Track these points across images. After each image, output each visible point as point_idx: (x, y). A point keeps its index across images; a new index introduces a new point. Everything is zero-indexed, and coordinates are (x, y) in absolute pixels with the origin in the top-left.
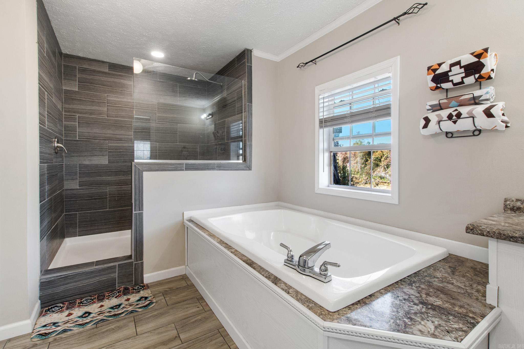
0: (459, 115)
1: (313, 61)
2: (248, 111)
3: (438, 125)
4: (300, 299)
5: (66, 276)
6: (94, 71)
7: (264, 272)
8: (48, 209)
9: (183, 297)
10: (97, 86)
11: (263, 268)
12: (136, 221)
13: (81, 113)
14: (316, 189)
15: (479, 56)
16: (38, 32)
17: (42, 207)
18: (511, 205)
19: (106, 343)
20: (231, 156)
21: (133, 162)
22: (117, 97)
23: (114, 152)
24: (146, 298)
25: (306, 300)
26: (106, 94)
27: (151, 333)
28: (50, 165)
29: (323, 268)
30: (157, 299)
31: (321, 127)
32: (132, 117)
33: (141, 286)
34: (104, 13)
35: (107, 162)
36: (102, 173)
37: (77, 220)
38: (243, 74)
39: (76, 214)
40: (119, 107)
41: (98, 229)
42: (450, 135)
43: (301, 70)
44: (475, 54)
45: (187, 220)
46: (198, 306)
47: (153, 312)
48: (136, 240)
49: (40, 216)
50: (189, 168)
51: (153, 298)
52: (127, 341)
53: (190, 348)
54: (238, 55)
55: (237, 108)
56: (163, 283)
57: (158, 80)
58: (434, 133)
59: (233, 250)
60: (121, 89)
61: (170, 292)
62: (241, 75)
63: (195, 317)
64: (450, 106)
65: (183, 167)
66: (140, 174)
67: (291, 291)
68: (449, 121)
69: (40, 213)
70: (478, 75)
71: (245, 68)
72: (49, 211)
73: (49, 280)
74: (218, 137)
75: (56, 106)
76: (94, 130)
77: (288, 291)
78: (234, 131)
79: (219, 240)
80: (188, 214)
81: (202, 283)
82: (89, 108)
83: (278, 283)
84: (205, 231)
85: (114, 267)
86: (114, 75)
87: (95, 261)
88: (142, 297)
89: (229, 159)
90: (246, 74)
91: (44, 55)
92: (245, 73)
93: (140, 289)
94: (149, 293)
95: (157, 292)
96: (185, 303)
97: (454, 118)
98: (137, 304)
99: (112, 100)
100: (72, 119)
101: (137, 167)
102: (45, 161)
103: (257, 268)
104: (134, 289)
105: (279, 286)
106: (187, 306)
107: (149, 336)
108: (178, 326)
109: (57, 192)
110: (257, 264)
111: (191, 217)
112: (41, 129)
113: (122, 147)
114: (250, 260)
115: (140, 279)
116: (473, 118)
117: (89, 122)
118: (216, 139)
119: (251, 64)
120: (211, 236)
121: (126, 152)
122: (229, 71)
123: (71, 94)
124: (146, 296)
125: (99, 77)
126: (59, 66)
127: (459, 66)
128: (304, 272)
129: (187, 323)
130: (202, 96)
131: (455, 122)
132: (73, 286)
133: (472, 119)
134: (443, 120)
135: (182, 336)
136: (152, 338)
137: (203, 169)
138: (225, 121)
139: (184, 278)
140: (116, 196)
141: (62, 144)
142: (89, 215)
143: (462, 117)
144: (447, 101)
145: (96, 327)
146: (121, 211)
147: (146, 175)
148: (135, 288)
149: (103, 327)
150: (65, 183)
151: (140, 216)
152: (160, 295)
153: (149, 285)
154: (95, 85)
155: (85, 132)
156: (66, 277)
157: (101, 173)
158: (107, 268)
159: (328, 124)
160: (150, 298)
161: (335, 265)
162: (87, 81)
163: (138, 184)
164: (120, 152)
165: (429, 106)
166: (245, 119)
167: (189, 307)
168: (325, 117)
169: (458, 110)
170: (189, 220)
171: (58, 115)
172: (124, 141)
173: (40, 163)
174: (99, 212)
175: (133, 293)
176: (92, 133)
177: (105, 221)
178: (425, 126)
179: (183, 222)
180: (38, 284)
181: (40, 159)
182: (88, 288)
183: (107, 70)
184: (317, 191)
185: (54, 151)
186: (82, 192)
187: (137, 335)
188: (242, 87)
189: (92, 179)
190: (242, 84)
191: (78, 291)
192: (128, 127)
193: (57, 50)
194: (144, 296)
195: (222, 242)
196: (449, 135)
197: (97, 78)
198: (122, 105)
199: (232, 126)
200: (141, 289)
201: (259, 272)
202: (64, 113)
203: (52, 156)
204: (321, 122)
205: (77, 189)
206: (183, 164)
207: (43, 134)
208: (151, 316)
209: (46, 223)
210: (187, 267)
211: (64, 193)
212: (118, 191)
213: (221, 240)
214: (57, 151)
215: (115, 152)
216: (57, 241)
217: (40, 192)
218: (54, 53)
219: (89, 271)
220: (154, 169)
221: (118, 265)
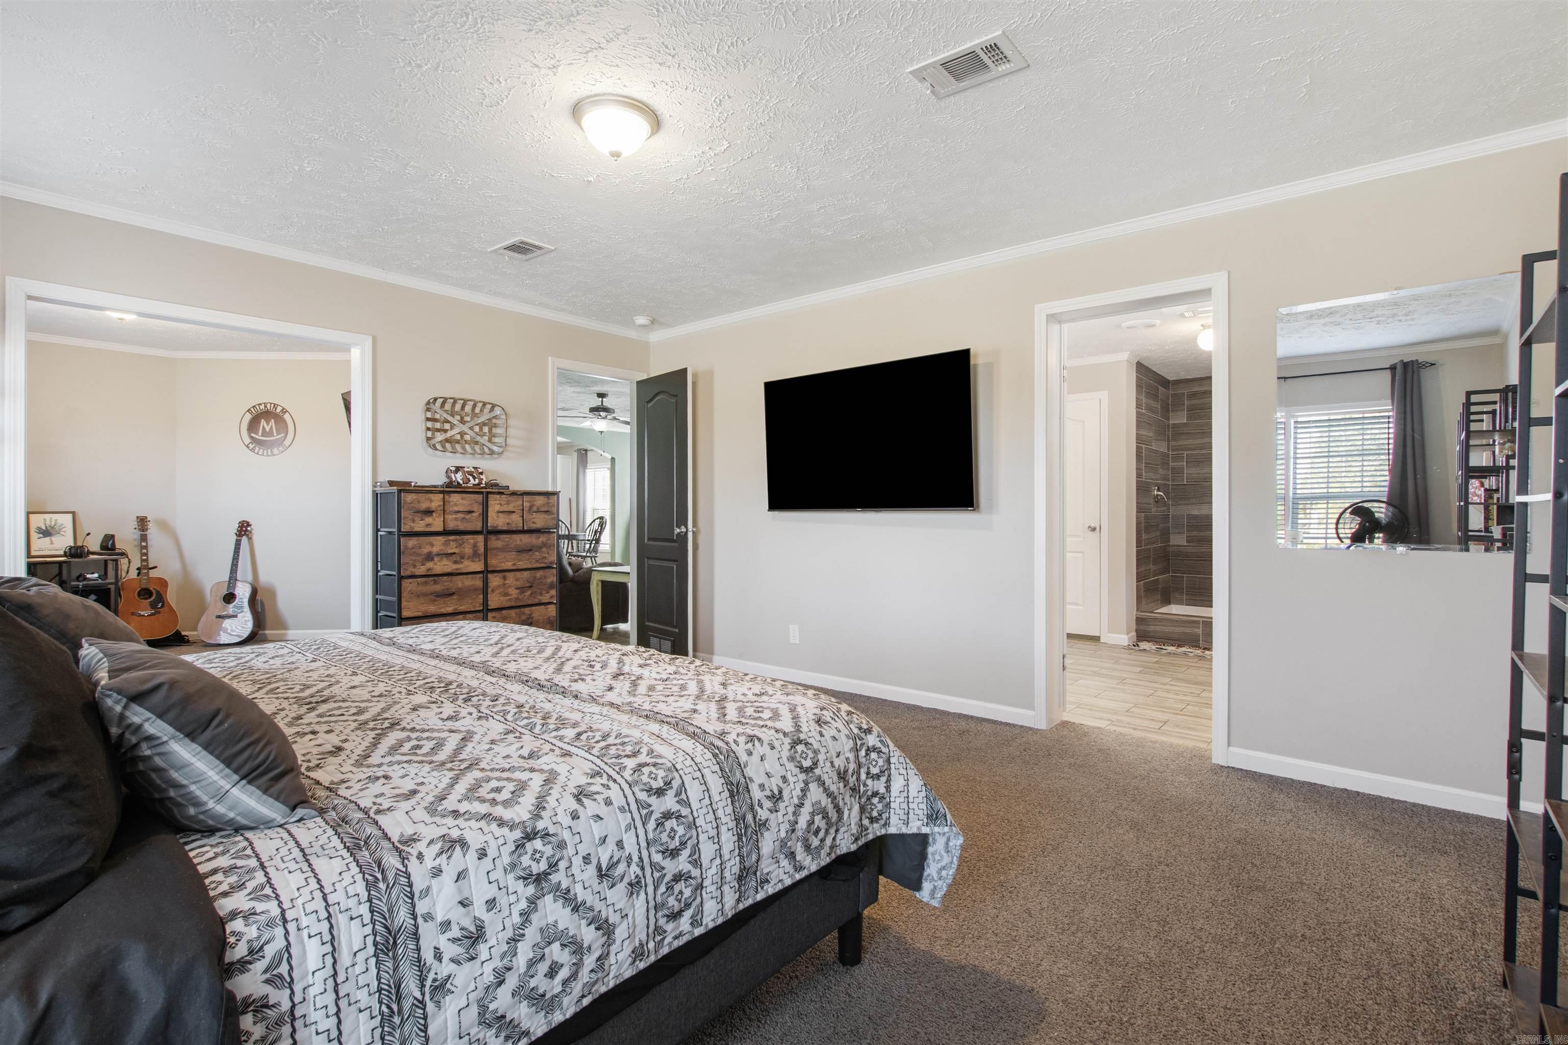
8: (1145, 558)
13: (1189, 450)
17: (1138, 554)
28: (1150, 515)
37: (1184, 584)
39: (1183, 577)
72: (1147, 561)
73: (1142, 617)
75: (1156, 452)
100: (1177, 458)
102: (1143, 511)
109: (1158, 544)
117: (1199, 460)
123: (1179, 428)
142: (1198, 580)
150: (1170, 537)
154: (1206, 410)
155: (1193, 474)
156: (1155, 619)
158: (1191, 621)
171: (1160, 460)
173: (1137, 513)
181: (1137, 509)
185: (1154, 501)
186: (1190, 550)
189: (1201, 534)
191: (1165, 636)
193: (1160, 388)
202: (1171, 453)
203: (1151, 507)
205: (1185, 546)
207: (1140, 486)
209: (1142, 569)
211: (1169, 549)
214: (1157, 500)
218: (1155, 396)
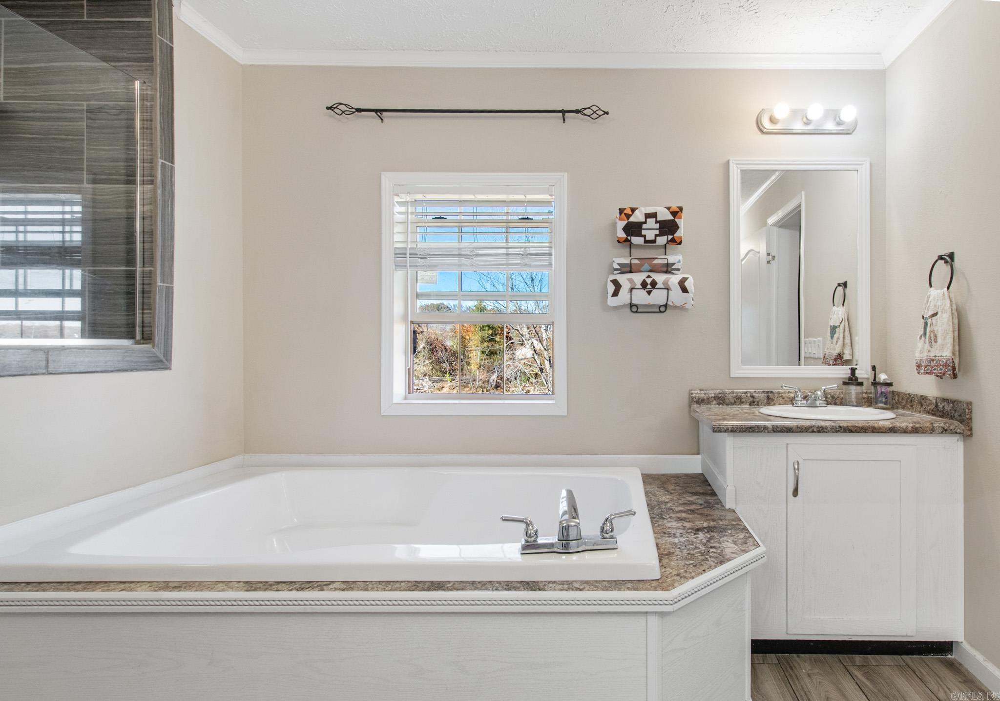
0: (654, 284)
1: (379, 113)
3: (630, 293)
14: (385, 407)
15: (674, 214)
18: (697, 397)
42: (634, 309)
43: (338, 118)
44: (671, 210)
58: (622, 304)
64: (642, 269)
68: (643, 290)
70: (672, 236)
71: (155, 44)
90: (155, 65)
92: (150, 59)
97: (649, 286)
116: (668, 289)
119: (171, 41)
127: (654, 219)
131: (649, 293)
133: (666, 291)
134: (636, 287)
143: (656, 287)
144: (639, 262)
165: (618, 264)
168: (411, 246)
169: (651, 277)
178: (615, 294)
184: (385, 410)
196: (633, 307)
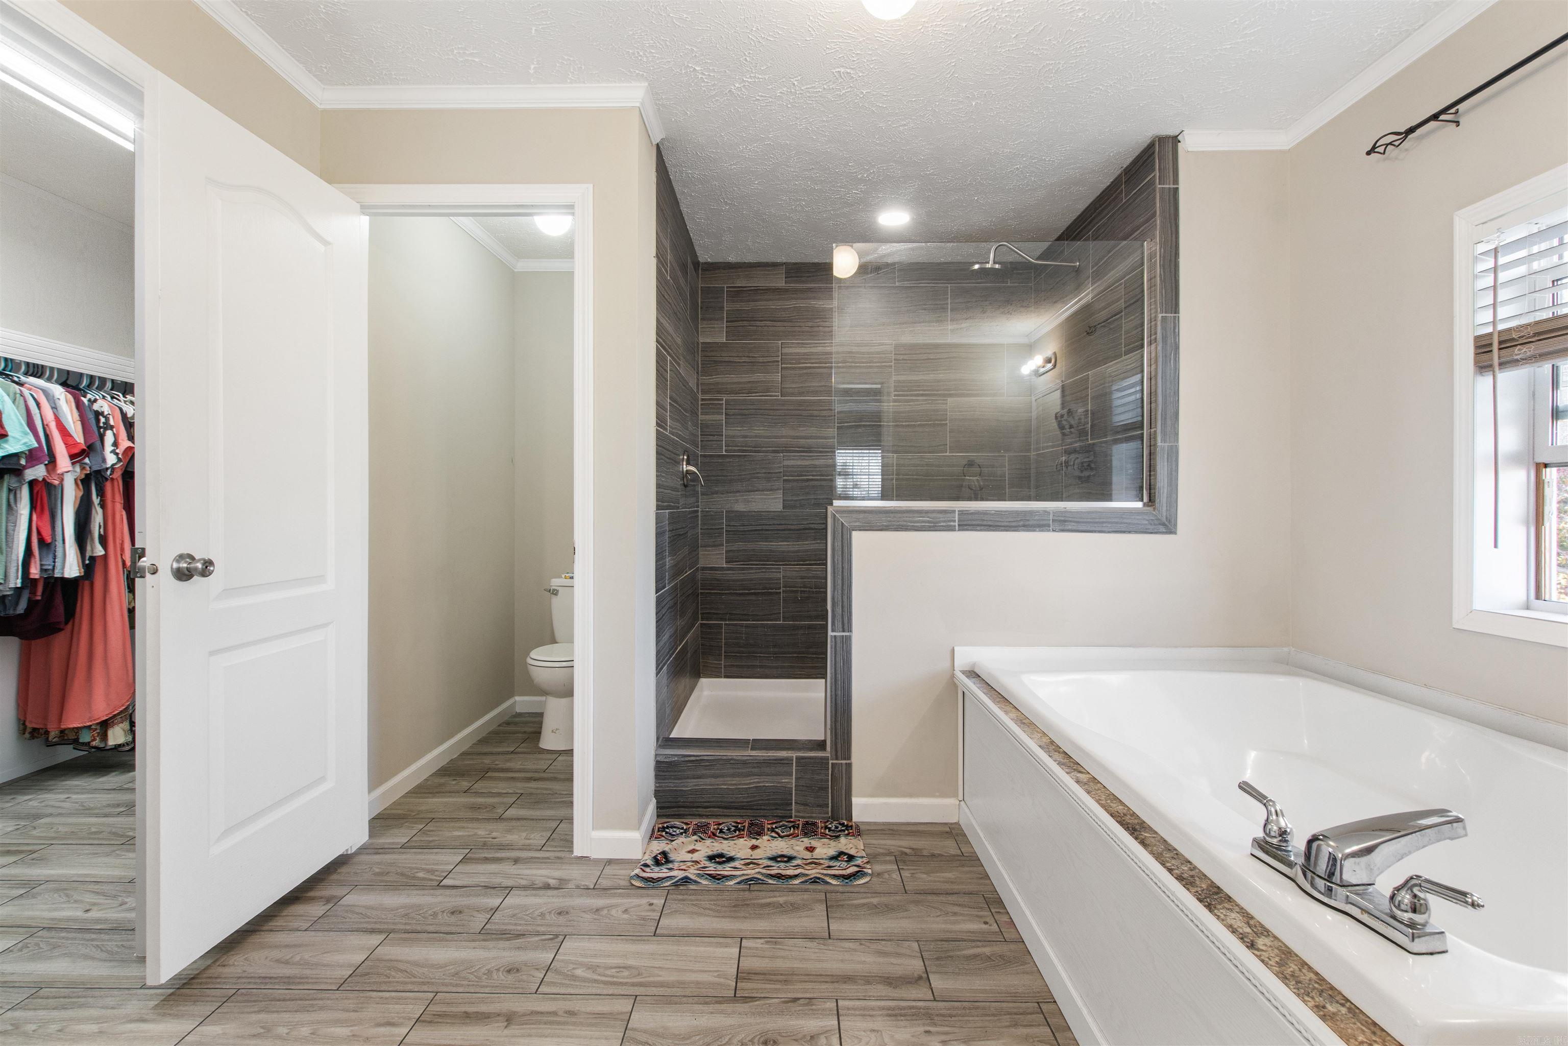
1: (1442, 117)
2: (1164, 338)
4: (1292, 976)
5: (697, 758)
6: (757, 290)
7: (1173, 862)
8: (669, 608)
9: (944, 882)
10: (762, 323)
11: (1175, 850)
12: (835, 656)
13: (731, 393)
14: (1456, 615)
16: (657, 233)
17: (659, 601)
19: (765, 931)
20: (1114, 487)
21: (829, 507)
22: (802, 343)
23: (794, 480)
24: (851, 858)
25: (1316, 985)
26: (781, 340)
27: (861, 944)
28: (675, 512)
29: (1403, 897)
30: (878, 868)
31: (1483, 365)
32: (828, 391)
33: (843, 825)
34: (773, 154)
35: (779, 507)
36: (770, 532)
37: (722, 639)
38: (1147, 221)
39: (720, 626)
40: (806, 368)
41: (761, 667)
43: (1385, 160)
45: (963, 672)
46: (987, 920)
47: (869, 895)
48: (836, 704)
49: (657, 622)
50: (969, 523)
51: (868, 863)
52: (809, 944)
53: (953, 1019)
54: (1131, 164)
55: (1127, 332)
56: (897, 831)
57: (897, 284)
59: (1083, 777)
60: (810, 324)
61: (913, 858)
62: (1138, 228)
63: (974, 944)
65: (955, 521)
66: (845, 537)
67: (1261, 942)
69: (657, 614)
71: (1154, 198)
72: (671, 612)
73: (670, 760)
74: (1071, 427)
75: (685, 383)
76: (755, 430)
77: (1252, 941)
78: (1124, 405)
79: (1045, 740)
80: (966, 656)
81: (999, 859)
82: (745, 378)
83: (1219, 907)
84: (1008, 708)
85: (786, 762)
86: (796, 291)
87: (751, 738)
88: (842, 853)
89: (1108, 497)
90: (1155, 221)
91: (666, 278)
92: (1154, 215)
93: (841, 831)
94: (858, 847)
95: (881, 851)
96: (950, 898)
98: (829, 867)
99: (791, 354)
101: (839, 520)
102: (666, 504)
103: (1155, 845)
104: (826, 827)
105: (1222, 916)
106: (956, 909)
107: (855, 950)
108: (927, 951)
109: (686, 572)
110: (1156, 833)
111: (974, 664)
112: (660, 437)
113: (811, 469)
114: (1134, 814)
115: (844, 807)
117: (747, 412)
118: (1064, 434)
119: (1176, 181)
120: (1024, 723)
121: (821, 480)
122: (1101, 220)
123: (713, 351)
124: (852, 852)
125: (765, 303)
126: (693, 293)
128: (1330, 897)
129: (951, 954)
130: (1022, 306)
132: (711, 785)
135: (937, 982)
136: (863, 959)
137: (1010, 527)
138: (1086, 379)
139: (954, 832)
140: (798, 591)
141: (695, 466)
142: (744, 630)
145: (749, 890)
146: (809, 628)
147: (860, 540)
148: (830, 826)
149: (762, 893)
150: (701, 553)
151: (845, 644)
152: (888, 858)
153: (862, 827)
155: (738, 436)
156: (698, 762)
157: (767, 532)
158: (776, 760)
159: (1518, 352)
160: (859, 861)
161: (1458, 895)
162: (743, 316)
163: (840, 563)
164: (808, 480)
166: (1153, 367)
167: (962, 915)
168: (1501, 327)
170: (969, 671)
171: (689, 403)
172: (817, 452)
173: (657, 509)
174: (763, 626)
175: (824, 836)
176: (751, 437)
177: (776, 650)
179: (953, 676)
180: (652, 764)
181: (657, 501)
182: (737, 798)
183: (780, 282)
184: (1460, 620)
185: (682, 482)
186: (731, 576)
187: (830, 938)
188: (1142, 264)
189: (750, 546)
190: (1143, 253)
191: (719, 800)
192: (825, 416)
193: (689, 260)
194: (846, 851)
195: (1053, 747)
197: (761, 304)
198: (812, 363)
199: (1118, 390)
200: (843, 833)
201: (1158, 857)
202: (700, 396)
203: (677, 493)
204: (1483, 346)
205: (722, 569)
206: (954, 511)
207: (663, 448)
208: (864, 905)
209: (666, 637)
210: (962, 803)
211: (699, 576)
212: (802, 578)
213: (1052, 742)
214: (688, 481)
215: (797, 480)
216: (685, 681)
217: (657, 570)
218: (683, 267)
219: (740, 758)
220: (878, 524)
221: (797, 758)
